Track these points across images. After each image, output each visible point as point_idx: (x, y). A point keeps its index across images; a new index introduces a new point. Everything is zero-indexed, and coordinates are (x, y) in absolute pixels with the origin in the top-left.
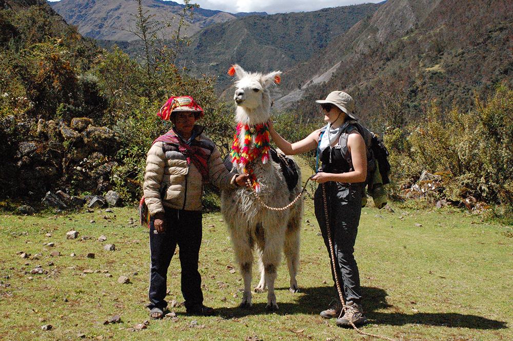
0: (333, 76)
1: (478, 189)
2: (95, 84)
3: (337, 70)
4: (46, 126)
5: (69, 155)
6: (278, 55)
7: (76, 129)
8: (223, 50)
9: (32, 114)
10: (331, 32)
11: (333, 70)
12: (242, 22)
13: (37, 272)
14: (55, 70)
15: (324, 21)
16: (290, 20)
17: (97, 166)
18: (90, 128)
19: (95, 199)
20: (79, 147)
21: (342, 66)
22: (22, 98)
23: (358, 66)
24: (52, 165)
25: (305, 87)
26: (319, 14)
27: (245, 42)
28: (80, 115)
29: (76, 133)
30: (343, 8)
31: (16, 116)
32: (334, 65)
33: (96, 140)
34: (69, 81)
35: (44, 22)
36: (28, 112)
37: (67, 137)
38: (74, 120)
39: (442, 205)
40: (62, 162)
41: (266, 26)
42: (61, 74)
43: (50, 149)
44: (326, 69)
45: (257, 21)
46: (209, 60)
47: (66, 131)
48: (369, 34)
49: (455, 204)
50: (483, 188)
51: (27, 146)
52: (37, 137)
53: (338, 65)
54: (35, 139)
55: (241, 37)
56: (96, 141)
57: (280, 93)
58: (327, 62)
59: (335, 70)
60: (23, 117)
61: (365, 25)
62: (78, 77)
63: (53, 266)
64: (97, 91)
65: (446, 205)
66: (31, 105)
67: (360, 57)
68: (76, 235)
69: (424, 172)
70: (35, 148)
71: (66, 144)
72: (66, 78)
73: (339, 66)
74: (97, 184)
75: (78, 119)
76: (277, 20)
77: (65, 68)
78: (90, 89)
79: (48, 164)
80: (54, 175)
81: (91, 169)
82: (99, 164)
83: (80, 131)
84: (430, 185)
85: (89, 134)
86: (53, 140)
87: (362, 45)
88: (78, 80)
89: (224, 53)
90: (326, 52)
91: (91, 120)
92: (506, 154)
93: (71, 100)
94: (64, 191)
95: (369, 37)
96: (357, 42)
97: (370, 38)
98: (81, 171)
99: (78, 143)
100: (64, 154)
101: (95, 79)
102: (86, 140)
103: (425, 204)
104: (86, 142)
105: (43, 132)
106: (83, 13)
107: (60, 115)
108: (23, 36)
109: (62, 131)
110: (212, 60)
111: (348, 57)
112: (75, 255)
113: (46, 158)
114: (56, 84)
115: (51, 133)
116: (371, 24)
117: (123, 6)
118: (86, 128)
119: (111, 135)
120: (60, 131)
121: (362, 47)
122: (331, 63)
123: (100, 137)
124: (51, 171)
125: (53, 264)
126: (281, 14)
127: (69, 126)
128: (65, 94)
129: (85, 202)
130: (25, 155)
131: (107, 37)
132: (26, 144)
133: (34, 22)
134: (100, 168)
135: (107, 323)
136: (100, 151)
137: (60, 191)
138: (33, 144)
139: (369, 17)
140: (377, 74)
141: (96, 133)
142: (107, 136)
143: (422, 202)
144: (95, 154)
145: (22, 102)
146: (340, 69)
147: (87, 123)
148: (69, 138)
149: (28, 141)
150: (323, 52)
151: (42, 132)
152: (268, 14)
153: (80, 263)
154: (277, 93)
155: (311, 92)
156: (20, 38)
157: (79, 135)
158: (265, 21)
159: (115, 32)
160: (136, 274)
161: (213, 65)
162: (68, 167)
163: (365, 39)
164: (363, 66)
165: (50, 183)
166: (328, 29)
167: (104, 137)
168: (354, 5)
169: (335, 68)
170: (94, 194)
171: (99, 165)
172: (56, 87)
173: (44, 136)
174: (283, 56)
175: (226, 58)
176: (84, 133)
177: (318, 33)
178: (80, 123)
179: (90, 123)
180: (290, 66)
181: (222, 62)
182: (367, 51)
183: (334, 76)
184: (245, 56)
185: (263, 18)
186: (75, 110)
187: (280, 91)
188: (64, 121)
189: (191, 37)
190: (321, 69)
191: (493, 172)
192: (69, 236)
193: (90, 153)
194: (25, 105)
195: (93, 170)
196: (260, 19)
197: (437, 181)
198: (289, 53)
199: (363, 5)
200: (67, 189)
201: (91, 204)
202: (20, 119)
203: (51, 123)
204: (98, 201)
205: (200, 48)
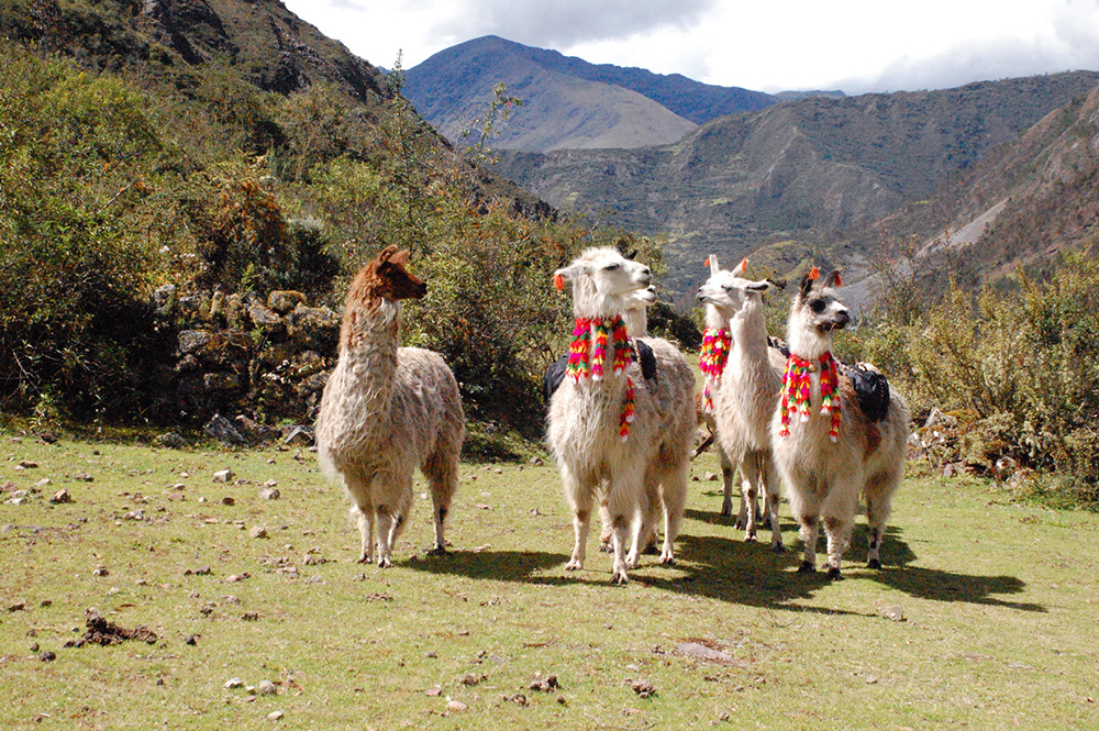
0: (987, 232)
1: (1019, 443)
2: (316, 232)
3: (997, 219)
4: (224, 304)
5: (261, 356)
6: (863, 185)
7: (275, 310)
8: (743, 173)
9: (206, 282)
10: (988, 136)
11: (987, 217)
12: (787, 111)
13: (133, 517)
14: (249, 208)
15: (973, 110)
16: (894, 108)
17: (305, 375)
18: (300, 308)
19: (297, 430)
20: (278, 342)
21: (1010, 209)
22: (190, 255)
23: (1047, 211)
24: (231, 371)
25: (922, 253)
26: (961, 96)
27: (790, 156)
28: (286, 286)
29: (275, 318)
30: (1017, 82)
31: (177, 285)
32: (991, 205)
33: (308, 330)
34: (272, 228)
35: (336, 116)
36: (198, 279)
37: (259, 323)
38: (274, 295)
39: (954, 471)
40: (248, 365)
41: (839, 120)
42: (258, 216)
43: (230, 344)
44: (972, 217)
45: (822, 110)
46: (714, 194)
47: (259, 312)
48: (1075, 139)
49: (978, 469)
50: (1028, 441)
51: (191, 339)
52: (209, 322)
53: (1000, 207)
54: (206, 325)
55: (785, 144)
56: (308, 332)
57: (865, 266)
58: (974, 200)
59: (992, 218)
60: (190, 288)
61: (1067, 121)
62: (290, 221)
63: (163, 513)
64: (319, 246)
65: (963, 471)
66: (203, 267)
67: (1052, 189)
68: (229, 477)
69: (935, 411)
70: (206, 340)
71: (256, 334)
72: (265, 221)
73: (1002, 209)
74: (307, 407)
75: (281, 292)
76: (865, 107)
77: (265, 206)
78: (310, 243)
79: (224, 369)
80: (235, 388)
81: (297, 379)
82: (310, 372)
83: (282, 314)
84: (936, 434)
85: (296, 318)
86: (234, 329)
87: (1057, 163)
88: (288, 226)
89: (745, 179)
90: (972, 178)
91: (302, 295)
92: (1069, 379)
93: (272, 260)
94: (250, 416)
95: (1075, 145)
96: (1047, 156)
97: (1078, 148)
98: (278, 381)
99: (277, 335)
100: (251, 354)
101: (319, 224)
102: (291, 329)
103: (924, 470)
104: (291, 333)
105: (220, 315)
106: (455, 93)
107: (249, 285)
108: (293, 144)
109: (252, 313)
110: (718, 193)
111: (1024, 190)
112: (205, 500)
113: (222, 359)
114: (249, 233)
115: (232, 317)
116: (1081, 117)
117: (536, 79)
118: (293, 309)
119: (335, 322)
120: (248, 314)
121: (1056, 169)
122: (984, 202)
123: (315, 324)
124: (229, 382)
125: (164, 510)
126: (876, 95)
127: (265, 303)
128: (263, 251)
129: (280, 434)
130: (188, 353)
131: (500, 143)
132: (190, 333)
133: (317, 117)
134: (312, 378)
135: (189, 573)
136: (316, 350)
137: (242, 416)
138: (203, 333)
139: (1077, 103)
140: (1091, 229)
141: (309, 317)
142: (326, 323)
143: (921, 464)
144: (305, 355)
145: (190, 262)
146: (1002, 215)
147: (295, 301)
148: (261, 325)
149: (196, 329)
150: (967, 178)
151: (216, 314)
152: (848, 94)
153: (206, 511)
154: (860, 265)
155: (937, 265)
156: (287, 148)
157: (279, 320)
158: (837, 110)
159: (518, 134)
160: (285, 528)
161: (719, 205)
162: (258, 376)
163: (1066, 150)
164: (1058, 211)
165: (226, 402)
166: (981, 127)
167: (321, 325)
168: (1043, 74)
169: (991, 214)
170: (298, 423)
171: (312, 374)
172: (249, 237)
173: (221, 321)
174: (876, 186)
175: (750, 188)
176: (289, 317)
177: (958, 137)
178: (283, 300)
179: (300, 300)
180: (892, 208)
181: (740, 198)
182: (1068, 177)
183: (991, 234)
184: (790, 186)
185: (836, 103)
186: (278, 277)
187: (865, 262)
188: (256, 297)
189: (677, 144)
190: (960, 216)
191: (1047, 412)
192: (217, 478)
193: (298, 353)
194: (193, 267)
195: (300, 381)
196: (829, 105)
197: (949, 427)
198: (890, 178)
199: (1063, 74)
200: (255, 413)
201: (289, 439)
202: (185, 291)
203: (234, 299)
204: (299, 434)
205: (694, 168)
